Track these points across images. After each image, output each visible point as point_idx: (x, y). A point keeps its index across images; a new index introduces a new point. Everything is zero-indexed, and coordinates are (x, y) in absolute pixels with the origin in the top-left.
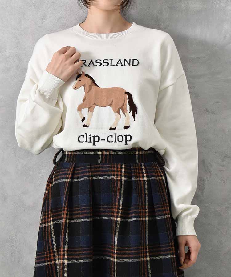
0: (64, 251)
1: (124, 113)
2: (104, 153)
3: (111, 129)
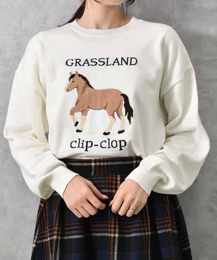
1: (119, 117)
2: (98, 164)
3: (105, 134)
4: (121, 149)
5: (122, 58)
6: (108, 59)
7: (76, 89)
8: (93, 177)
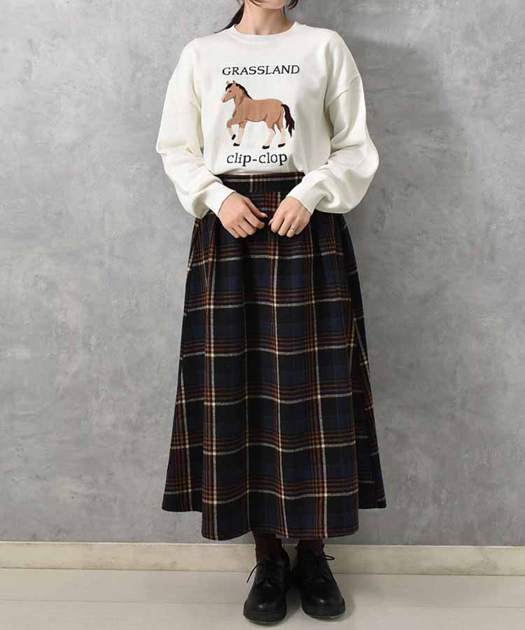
0: (210, 295)
1: (280, 129)
2: (256, 180)
3: (264, 148)
4: (281, 164)
5: (283, 66)
6: (267, 67)
7: (233, 99)
8: (251, 194)
